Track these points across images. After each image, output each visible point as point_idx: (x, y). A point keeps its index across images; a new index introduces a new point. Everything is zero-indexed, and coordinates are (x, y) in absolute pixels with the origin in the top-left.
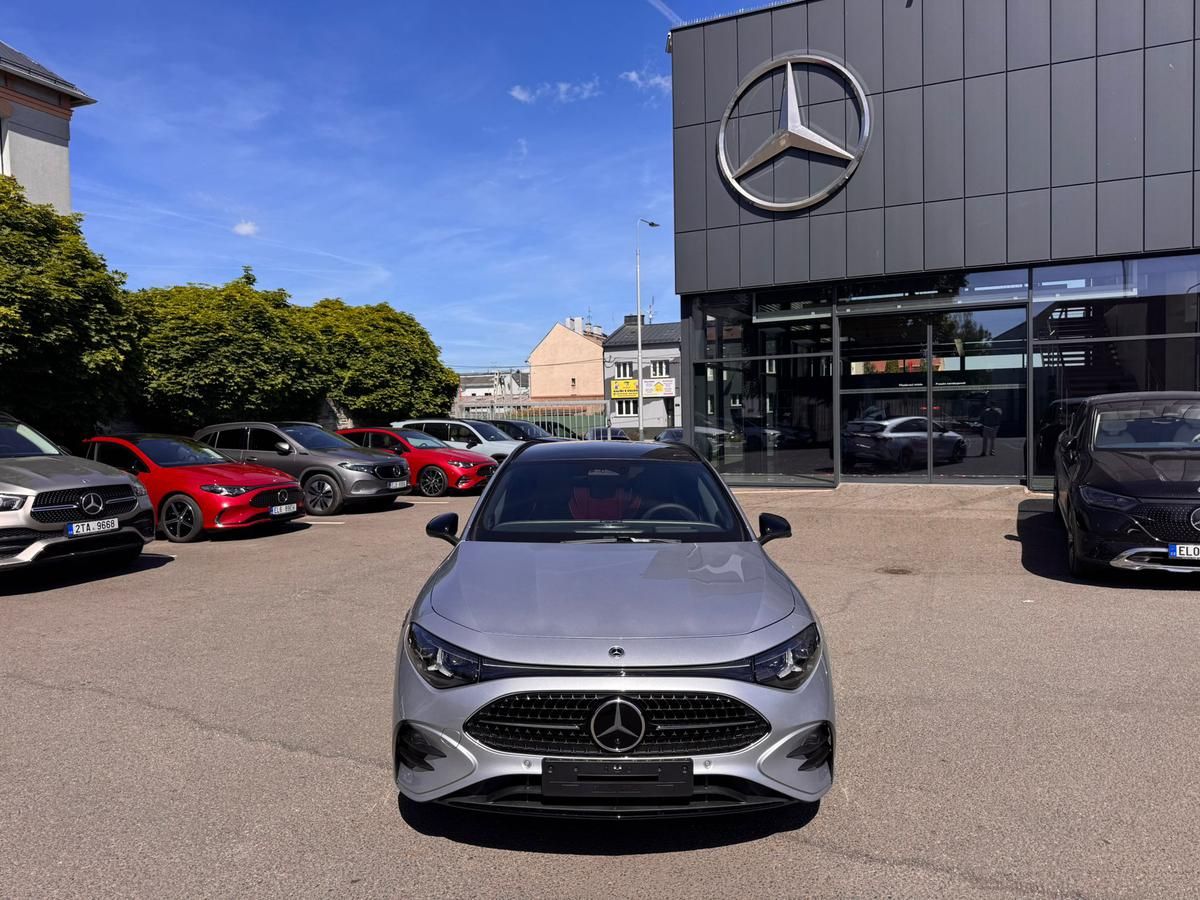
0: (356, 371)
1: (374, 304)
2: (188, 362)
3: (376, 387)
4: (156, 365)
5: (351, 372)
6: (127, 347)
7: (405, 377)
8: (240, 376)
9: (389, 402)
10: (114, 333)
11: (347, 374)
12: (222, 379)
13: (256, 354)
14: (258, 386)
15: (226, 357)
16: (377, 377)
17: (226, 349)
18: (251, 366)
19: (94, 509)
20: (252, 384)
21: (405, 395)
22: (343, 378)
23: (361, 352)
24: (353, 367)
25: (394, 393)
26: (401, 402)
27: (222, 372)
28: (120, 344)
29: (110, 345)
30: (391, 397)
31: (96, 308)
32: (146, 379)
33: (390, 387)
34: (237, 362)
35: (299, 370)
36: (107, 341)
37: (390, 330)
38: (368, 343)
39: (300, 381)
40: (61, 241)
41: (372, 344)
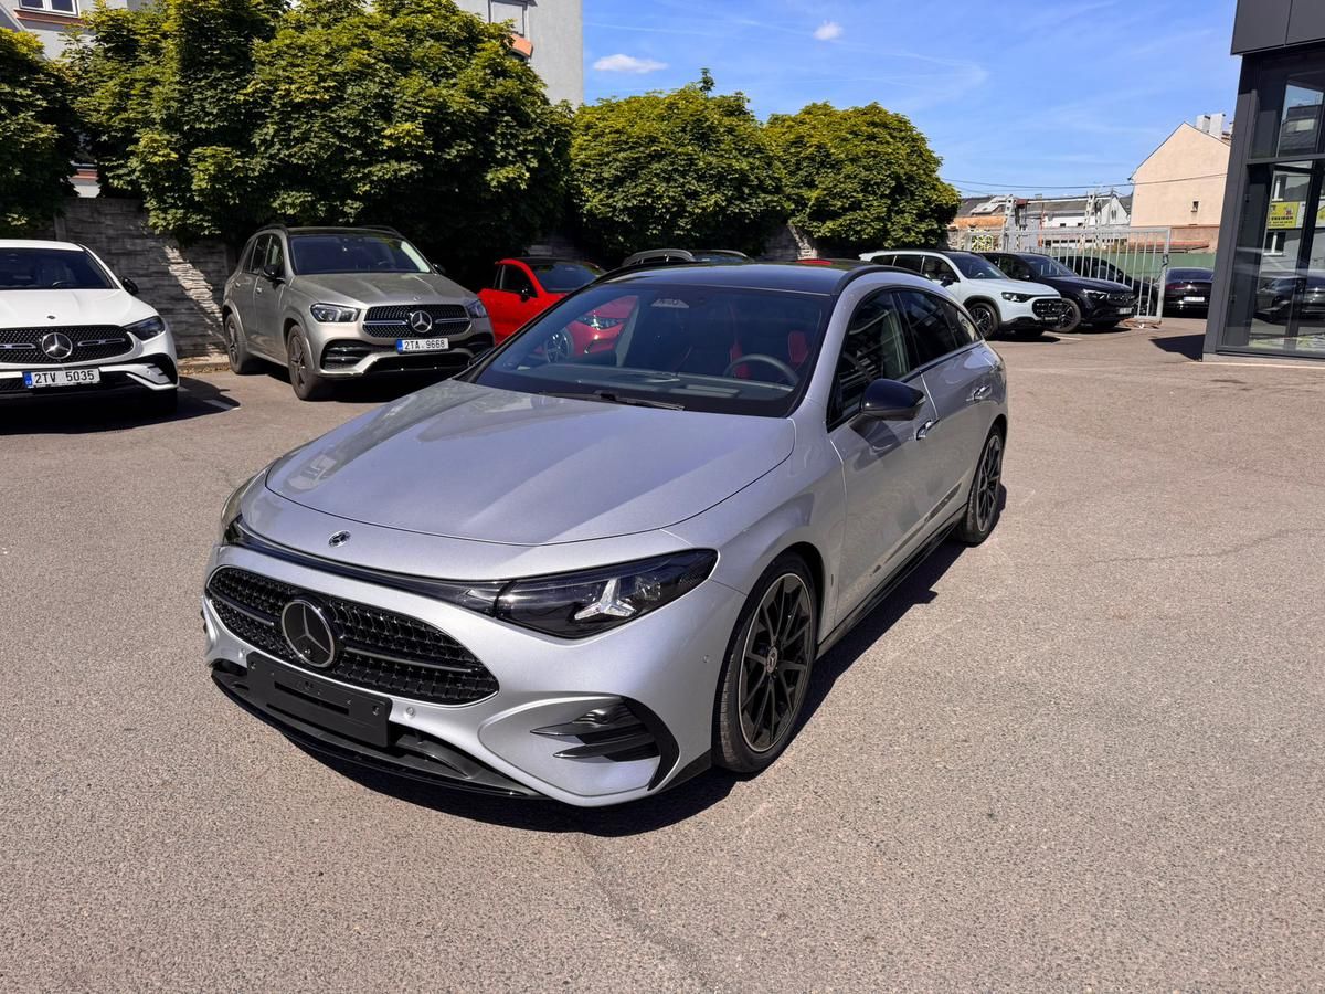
0: (825, 190)
1: (862, 106)
2: (618, 181)
3: (845, 210)
4: (590, 185)
5: (818, 191)
6: (535, 164)
7: (883, 196)
8: (669, 197)
9: (859, 228)
10: (521, 148)
11: (814, 195)
12: (650, 201)
13: (689, 171)
14: (688, 209)
15: (657, 175)
16: (846, 197)
17: (656, 165)
18: (683, 185)
19: (423, 327)
20: (682, 206)
21: (878, 219)
22: (809, 199)
23: (832, 167)
24: (820, 186)
25: (865, 217)
26: (874, 228)
27: (649, 193)
28: (527, 160)
29: (517, 161)
30: (862, 222)
31: (502, 122)
32: (581, 201)
33: (862, 209)
34: (668, 180)
35: (738, 189)
36: (513, 157)
37: (872, 137)
38: (843, 155)
39: (738, 203)
40: (483, 49)
41: (846, 156)
